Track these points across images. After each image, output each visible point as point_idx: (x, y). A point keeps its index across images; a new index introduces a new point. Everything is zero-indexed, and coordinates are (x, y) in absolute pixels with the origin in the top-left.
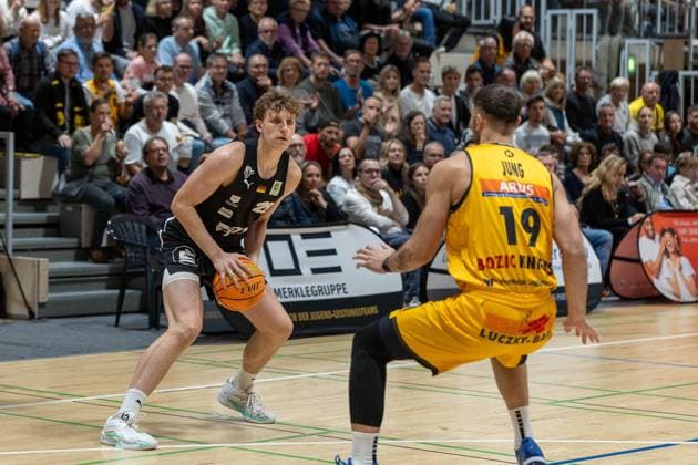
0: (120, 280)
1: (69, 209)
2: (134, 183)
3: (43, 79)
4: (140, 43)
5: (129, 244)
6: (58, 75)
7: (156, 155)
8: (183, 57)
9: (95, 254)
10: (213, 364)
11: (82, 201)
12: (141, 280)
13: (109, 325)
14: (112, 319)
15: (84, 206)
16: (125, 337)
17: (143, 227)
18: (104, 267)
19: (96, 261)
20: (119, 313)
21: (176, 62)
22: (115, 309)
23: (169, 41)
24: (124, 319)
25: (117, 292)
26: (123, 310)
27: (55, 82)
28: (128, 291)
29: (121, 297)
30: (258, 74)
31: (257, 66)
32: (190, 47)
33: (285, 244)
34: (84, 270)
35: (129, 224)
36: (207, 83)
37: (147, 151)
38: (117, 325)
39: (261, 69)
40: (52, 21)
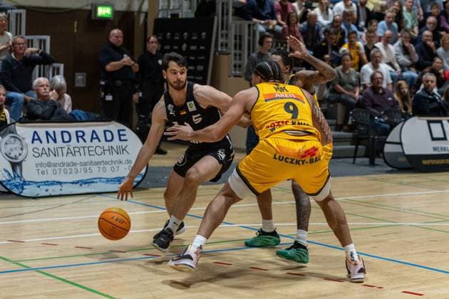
0: (356, 141)
1: (332, 106)
2: (366, 93)
3: (318, 42)
4: (369, 24)
5: (360, 124)
6: (325, 41)
7: (376, 80)
8: (388, 32)
9: (345, 128)
10: (401, 183)
11: (338, 102)
12: (366, 142)
13: (349, 163)
14: (351, 160)
15: (339, 104)
16: (358, 169)
17: (368, 116)
18: (349, 134)
19: (346, 131)
20: (355, 157)
21: (385, 34)
22: (353, 155)
23: (383, 23)
24: (358, 160)
25: (354, 147)
26: (358, 155)
27: (324, 44)
28: (360, 147)
29: (356, 149)
30: (427, 40)
31: (427, 36)
32: (393, 26)
33: (439, 125)
34: (338, 135)
35: (361, 114)
36: (400, 45)
37: (373, 78)
38: (354, 163)
39: (429, 38)
40: (325, 12)
